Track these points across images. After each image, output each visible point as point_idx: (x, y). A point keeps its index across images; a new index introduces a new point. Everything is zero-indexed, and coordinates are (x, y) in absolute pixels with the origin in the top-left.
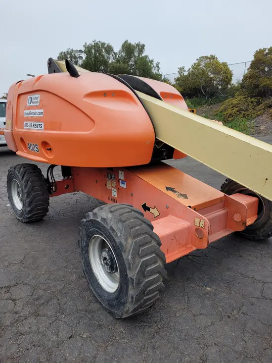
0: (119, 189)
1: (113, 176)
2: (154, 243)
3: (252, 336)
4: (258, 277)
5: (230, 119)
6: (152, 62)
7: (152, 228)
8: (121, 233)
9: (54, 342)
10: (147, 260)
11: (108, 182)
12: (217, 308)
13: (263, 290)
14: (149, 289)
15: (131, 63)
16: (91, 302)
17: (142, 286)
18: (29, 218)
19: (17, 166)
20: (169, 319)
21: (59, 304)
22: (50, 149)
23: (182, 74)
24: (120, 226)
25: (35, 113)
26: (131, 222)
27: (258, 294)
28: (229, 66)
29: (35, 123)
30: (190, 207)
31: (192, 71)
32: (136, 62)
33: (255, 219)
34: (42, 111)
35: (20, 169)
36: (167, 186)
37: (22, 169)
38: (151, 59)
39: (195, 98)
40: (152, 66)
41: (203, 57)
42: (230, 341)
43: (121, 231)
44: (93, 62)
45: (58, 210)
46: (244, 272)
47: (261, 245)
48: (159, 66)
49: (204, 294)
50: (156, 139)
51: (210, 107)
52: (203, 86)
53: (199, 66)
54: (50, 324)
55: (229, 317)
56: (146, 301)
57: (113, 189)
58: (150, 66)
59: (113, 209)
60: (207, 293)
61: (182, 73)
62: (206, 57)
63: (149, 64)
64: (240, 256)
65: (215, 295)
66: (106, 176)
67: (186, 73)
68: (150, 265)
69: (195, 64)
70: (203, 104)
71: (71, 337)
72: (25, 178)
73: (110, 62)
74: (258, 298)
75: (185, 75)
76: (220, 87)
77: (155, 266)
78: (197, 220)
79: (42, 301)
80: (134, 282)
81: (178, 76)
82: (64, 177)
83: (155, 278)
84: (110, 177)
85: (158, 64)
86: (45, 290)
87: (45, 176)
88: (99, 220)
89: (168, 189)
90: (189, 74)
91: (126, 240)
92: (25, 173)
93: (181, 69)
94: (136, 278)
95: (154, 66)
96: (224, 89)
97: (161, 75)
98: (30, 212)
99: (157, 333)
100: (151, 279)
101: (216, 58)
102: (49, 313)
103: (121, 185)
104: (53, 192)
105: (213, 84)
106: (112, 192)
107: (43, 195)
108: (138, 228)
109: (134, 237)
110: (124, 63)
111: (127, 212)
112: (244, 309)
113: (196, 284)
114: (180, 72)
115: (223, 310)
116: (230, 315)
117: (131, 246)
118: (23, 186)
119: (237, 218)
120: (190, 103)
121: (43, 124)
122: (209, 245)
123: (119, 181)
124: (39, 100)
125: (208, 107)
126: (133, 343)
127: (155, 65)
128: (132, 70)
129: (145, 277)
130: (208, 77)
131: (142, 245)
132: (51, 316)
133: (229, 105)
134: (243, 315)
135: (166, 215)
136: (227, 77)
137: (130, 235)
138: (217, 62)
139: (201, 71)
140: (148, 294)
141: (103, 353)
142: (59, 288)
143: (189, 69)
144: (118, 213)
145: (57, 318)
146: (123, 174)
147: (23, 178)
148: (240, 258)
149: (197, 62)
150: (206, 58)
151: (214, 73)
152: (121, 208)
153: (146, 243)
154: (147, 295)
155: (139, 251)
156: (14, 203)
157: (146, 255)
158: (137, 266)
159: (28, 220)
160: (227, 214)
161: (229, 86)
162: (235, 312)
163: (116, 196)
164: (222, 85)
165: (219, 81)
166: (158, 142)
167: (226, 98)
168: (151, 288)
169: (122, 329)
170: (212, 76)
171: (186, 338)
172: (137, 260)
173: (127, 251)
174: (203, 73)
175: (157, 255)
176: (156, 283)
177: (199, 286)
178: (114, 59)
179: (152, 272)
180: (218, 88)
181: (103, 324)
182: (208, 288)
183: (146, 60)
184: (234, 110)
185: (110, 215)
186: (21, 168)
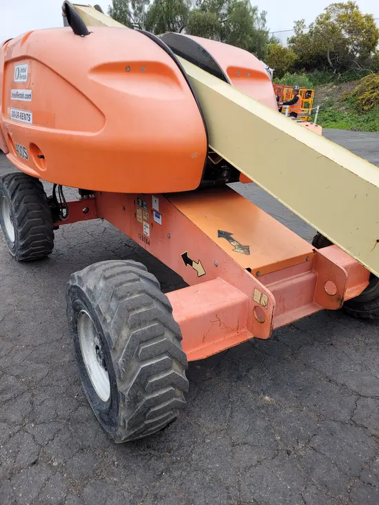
0: (153, 225)
1: (145, 203)
2: (168, 336)
3: (318, 492)
4: (352, 385)
5: (366, 108)
6: (254, 10)
7: (169, 309)
8: (112, 318)
9: (7, 469)
10: (150, 366)
11: (139, 211)
12: (273, 434)
13: (355, 409)
14: (152, 410)
15: (223, 11)
16: (80, 405)
17: (140, 405)
18: (23, 256)
19: (6, 176)
20: (192, 447)
21: (32, 403)
22: (42, 157)
23: (300, 32)
24: (113, 304)
25: (22, 96)
26: (133, 300)
27: (344, 415)
28: (374, 22)
29: (22, 112)
30: (249, 270)
31: (316, 28)
32: (230, 10)
33: (364, 288)
34: (29, 92)
35: (10, 182)
36: (221, 229)
37: (13, 182)
38: (253, 6)
39: (316, 72)
40: (255, 17)
41: (336, 5)
42: (281, 498)
43: (113, 314)
44: (166, 9)
45: (73, 243)
46: (331, 374)
47: (369, 327)
48: (266, 17)
49: (258, 408)
50: (209, 149)
51: (338, 87)
52: (331, 53)
53: (327, 19)
54: (10, 436)
55: (289, 453)
56: (147, 426)
57: (144, 223)
58: (252, 17)
59: (108, 274)
60: (263, 407)
61: (299, 30)
62: (340, 4)
63: (251, 14)
64: (332, 344)
65: (275, 410)
66: (136, 202)
67: (306, 31)
68: (157, 373)
69: (321, 16)
70: (328, 83)
71: (34, 463)
72: (16, 196)
73: (191, 9)
74: (343, 423)
75: (304, 33)
76: (358, 55)
77: (165, 375)
78: (257, 294)
79: (8, 396)
80: (126, 400)
81: (293, 34)
82: (82, 196)
83: (164, 394)
84: (141, 205)
85: (264, 14)
86: (18, 377)
87: (49, 194)
88: (84, 289)
89: (221, 234)
90: (311, 32)
91: (118, 331)
92: (17, 188)
93: (300, 24)
94: (129, 395)
95: (257, 18)
96: (363, 58)
97: (268, 32)
98: (24, 247)
99: (167, 470)
100: (157, 395)
101: (357, 7)
102: (14, 418)
103: (156, 219)
104: (64, 218)
105: (348, 49)
106: (144, 227)
107: (44, 224)
108: (143, 310)
109: (132, 327)
110: (212, 10)
111: (130, 281)
112: (317, 441)
113: (249, 388)
114: (297, 28)
115: (281, 440)
116: (291, 449)
117: (126, 340)
118: (13, 209)
119: (330, 288)
120: (307, 80)
121: (31, 114)
122: (273, 331)
123: (152, 211)
124: (26, 74)
125: (335, 87)
126: (125, 485)
127: (259, 16)
128: (223, 24)
129: (146, 393)
130: (340, 39)
131: (147, 341)
132: (15, 422)
133: (368, 85)
134: (311, 452)
135: (214, 277)
136: (370, 40)
137: (127, 323)
138: (357, 15)
139: (330, 28)
140: (151, 417)
141: (75, 498)
142: (39, 375)
143: (312, 25)
144: (114, 281)
145: (23, 429)
146: (157, 202)
147: (13, 196)
148: (331, 347)
149: (325, 12)
150: (341, 6)
151: (350, 32)
152: (124, 272)
153: (153, 338)
154: (149, 419)
155: (139, 350)
156: (6, 230)
157: (151, 358)
158: (134, 375)
159: (23, 258)
160: (315, 279)
161: (373, 54)
162: (301, 445)
163: (148, 235)
164: (360, 52)
165: (357, 46)
166: (212, 154)
167: (365, 74)
168: (156, 409)
169: (115, 459)
170: (347, 36)
171: (212, 485)
172: (134, 364)
173: (118, 349)
174: (334, 30)
175: (170, 356)
176: (166, 401)
177: (254, 392)
178: (197, 5)
179: (159, 386)
180: (354, 56)
181: (89, 446)
182: (267, 398)
183: (245, 8)
184: (375, 94)
185: (101, 284)
186: (12, 179)
